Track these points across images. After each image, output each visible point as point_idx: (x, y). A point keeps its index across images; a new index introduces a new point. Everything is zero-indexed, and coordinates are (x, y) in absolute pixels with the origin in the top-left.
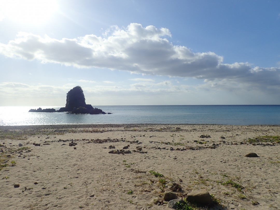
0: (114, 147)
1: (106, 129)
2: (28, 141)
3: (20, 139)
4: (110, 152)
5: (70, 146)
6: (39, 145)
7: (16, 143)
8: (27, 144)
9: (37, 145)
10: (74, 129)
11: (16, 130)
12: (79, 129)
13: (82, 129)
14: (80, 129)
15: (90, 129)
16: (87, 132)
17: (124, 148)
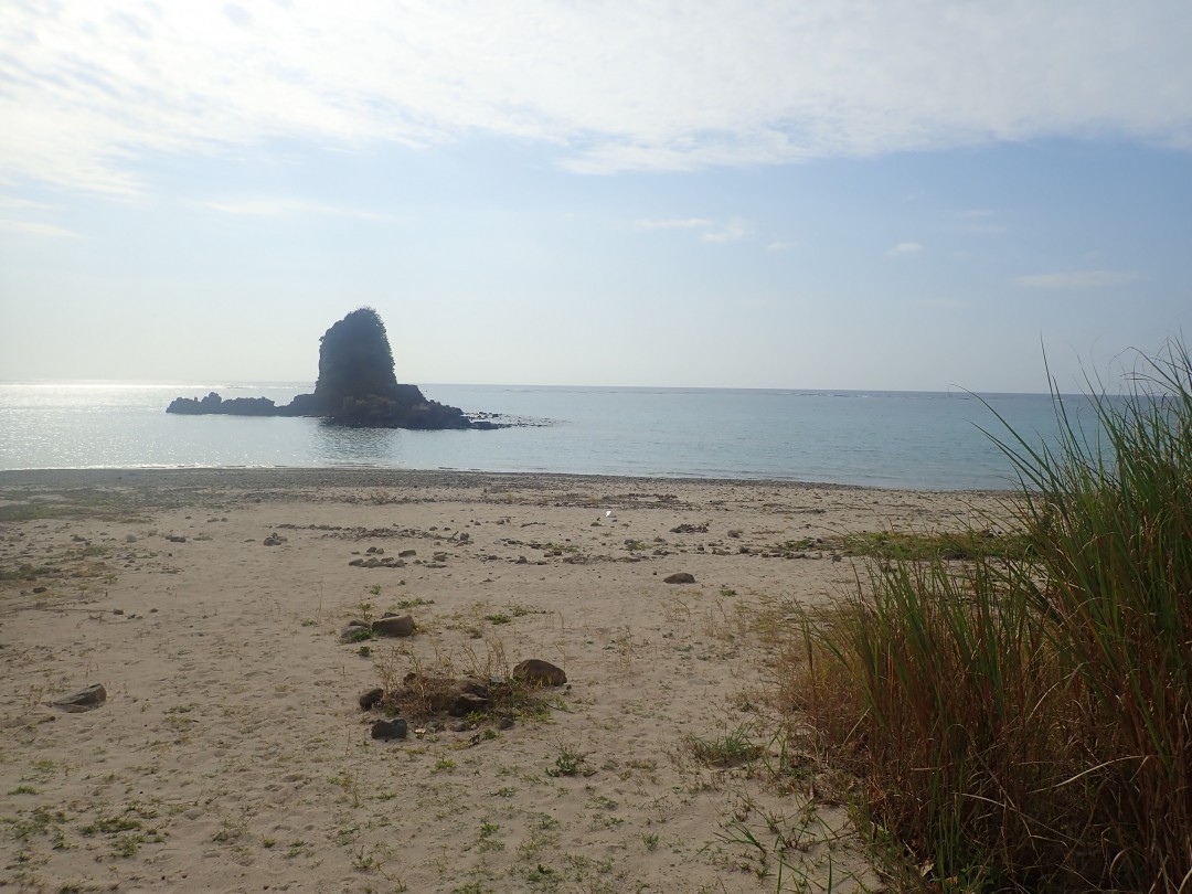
0: (381, 552)
1: (422, 493)
2: (152, 527)
3: (131, 521)
4: (352, 564)
5: (265, 544)
6: (183, 540)
7: (119, 531)
8: (151, 535)
9: (174, 540)
10: (311, 490)
11: (118, 489)
12: (328, 492)
13: (339, 491)
14: (333, 489)
15: (365, 492)
16: (351, 500)
17: (401, 555)
